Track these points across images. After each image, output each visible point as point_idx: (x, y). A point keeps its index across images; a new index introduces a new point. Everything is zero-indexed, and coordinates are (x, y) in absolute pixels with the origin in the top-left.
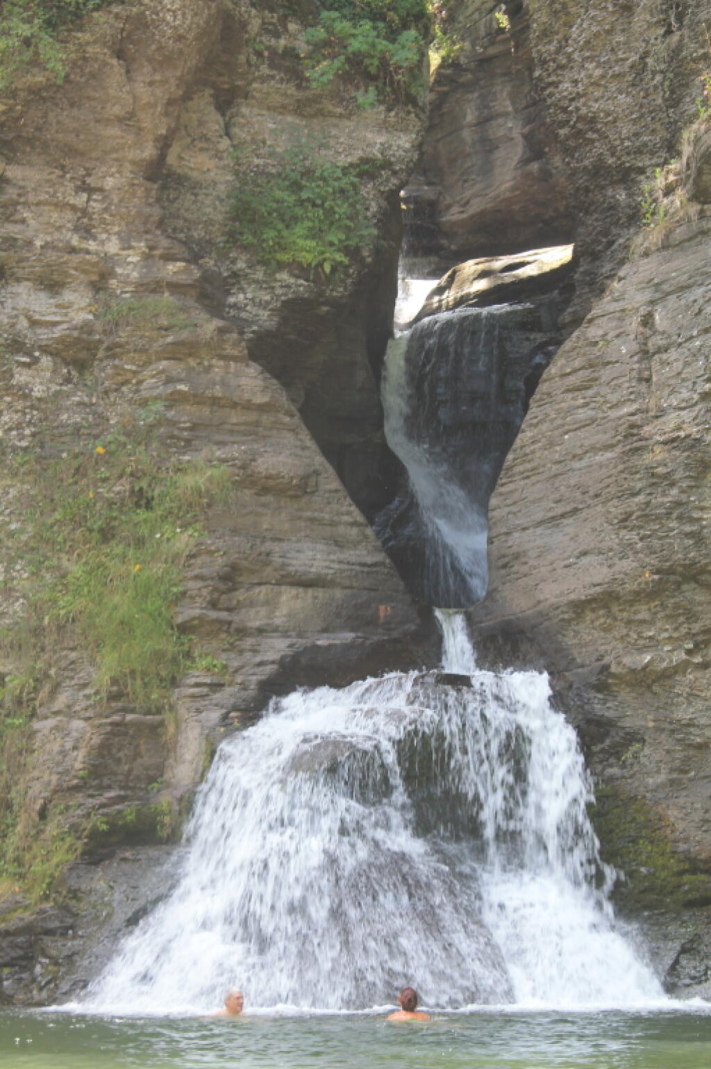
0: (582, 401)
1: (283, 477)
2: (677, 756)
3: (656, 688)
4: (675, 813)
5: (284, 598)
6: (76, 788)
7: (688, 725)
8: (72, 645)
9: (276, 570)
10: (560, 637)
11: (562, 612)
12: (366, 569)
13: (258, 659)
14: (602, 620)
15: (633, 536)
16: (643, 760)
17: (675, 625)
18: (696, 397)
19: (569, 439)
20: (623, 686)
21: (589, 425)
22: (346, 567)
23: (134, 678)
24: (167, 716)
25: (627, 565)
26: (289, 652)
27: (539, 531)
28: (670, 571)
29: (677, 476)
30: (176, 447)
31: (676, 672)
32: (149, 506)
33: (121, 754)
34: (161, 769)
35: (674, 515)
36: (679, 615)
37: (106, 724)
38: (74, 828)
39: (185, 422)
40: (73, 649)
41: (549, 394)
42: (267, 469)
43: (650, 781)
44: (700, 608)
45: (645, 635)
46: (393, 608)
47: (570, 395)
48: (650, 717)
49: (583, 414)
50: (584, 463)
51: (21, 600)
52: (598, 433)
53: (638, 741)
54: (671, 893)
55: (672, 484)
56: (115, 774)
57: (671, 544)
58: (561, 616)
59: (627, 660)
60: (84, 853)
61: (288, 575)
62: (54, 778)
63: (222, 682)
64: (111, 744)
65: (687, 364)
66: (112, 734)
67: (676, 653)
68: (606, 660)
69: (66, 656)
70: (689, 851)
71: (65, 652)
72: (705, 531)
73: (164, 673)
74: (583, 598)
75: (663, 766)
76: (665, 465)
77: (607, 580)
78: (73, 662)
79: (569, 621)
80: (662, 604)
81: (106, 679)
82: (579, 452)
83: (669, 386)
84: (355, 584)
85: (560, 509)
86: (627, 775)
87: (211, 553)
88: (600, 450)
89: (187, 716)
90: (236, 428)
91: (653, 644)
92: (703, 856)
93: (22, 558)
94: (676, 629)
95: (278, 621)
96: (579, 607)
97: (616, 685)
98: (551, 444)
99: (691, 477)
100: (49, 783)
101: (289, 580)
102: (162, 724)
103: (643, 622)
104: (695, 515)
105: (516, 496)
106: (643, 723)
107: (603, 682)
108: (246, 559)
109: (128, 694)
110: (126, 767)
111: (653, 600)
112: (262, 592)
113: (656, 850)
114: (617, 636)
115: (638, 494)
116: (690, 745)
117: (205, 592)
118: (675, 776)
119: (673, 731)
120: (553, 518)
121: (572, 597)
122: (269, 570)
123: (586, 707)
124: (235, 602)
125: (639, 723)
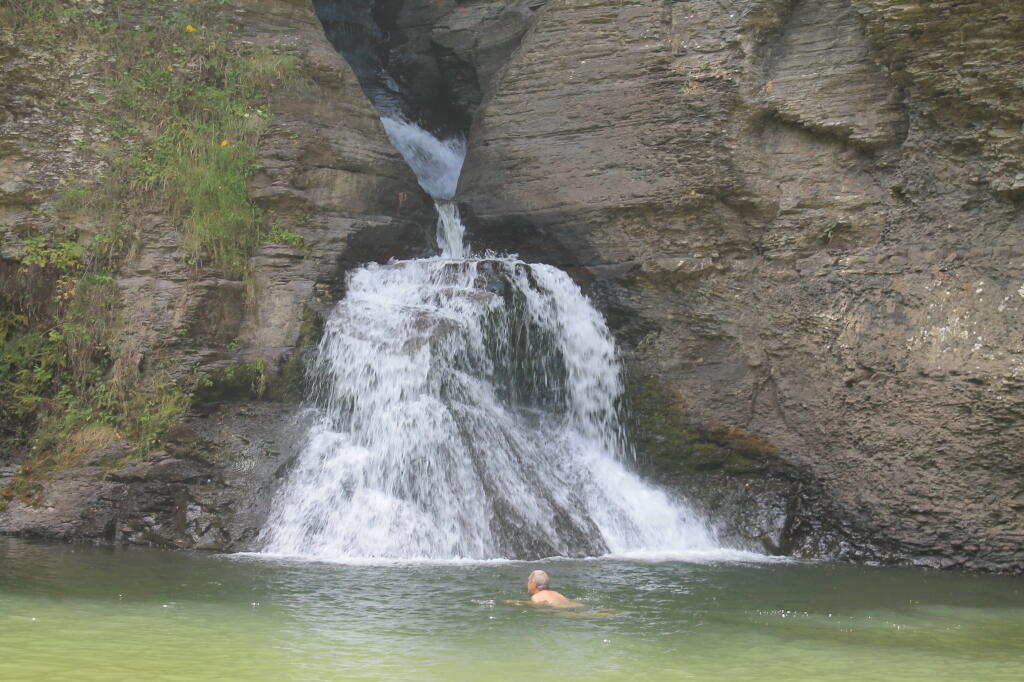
0: (602, 33)
1: (332, 70)
2: (691, 345)
3: (679, 287)
4: (685, 391)
5: (338, 181)
6: (175, 345)
7: (706, 320)
8: (156, 209)
9: (333, 155)
10: (588, 237)
11: (596, 216)
12: (392, 159)
13: (330, 236)
14: (636, 226)
15: (671, 158)
16: (657, 346)
17: (706, 237)
18: (723, 44)
19: (586, 65)
20: (647, 283)
21: (609, 55)
22: (379, 156)
23: (218, 246)
24: (247, 282)
25: (669, 182)
26: (352, 231)
27: (549, 141)
28: (711, 192)
29: (714, 110)
30: (232, 30)
31: (700, 276)
32: (220, 86)
33: (211, 315)
34: (236, 330)
35: (712, 144)
36: (711, 228)
37: (201, 287)
38: (181, 383)
39: (239, 8)
40: (156, 214)
41: (562, 22)
42: (319, 61)
43: (664, 364)
44: (726, 224)
45: (678, 243)
46: (408, 195)
47: (588, 27)
48: (670, 311)
49: (601, 45)
50: (602, 87)
51: (102, 163)
52: (619, 63)
53: (655, 330)
54: (685, 458)
55: (708, 117)
56: (205, 333)
57: (710, 169)
58: (594, 219)
59: (661, 263)
60: (194, 406)
61: (343, 161)
62: (153, 334)
63: (301, 255)
64: (205, 306)
65: (714, 14)
66: (207, 297)
67: (704, 260)
68: (637, 260)
69: (150, 220)
70: (700, 424)
71: (150, 216)
72: (734, 159)
73: (243, 243)
74: (622, 206)
75: (677, 352)
76: (701, 100)
77: (651, 193)
78: (157, 226)
79: (601, 224)
80: (697, 219)
81: (197, 245)
82: (598, 77)
83: (692, 31)
84: (385, 172)
85: (575, 125)
86: (642, 357)
87: (286, 135)
88: (620, 78)
89: (269, 284)
90: (275, 18)
91: (685, 250)
92: (713, 429)
93: (101, 122)
94: (706, 240)
95: (336, 202)
96: (613, 213)
97: (641, 282)
98: (564, 66)
99: (724, 112)
100: (147, 339)
101: (342, 165)
102: (243, 289)
103: (678, 231)
104: (727, 145)
105: (518, 107)
106: (663, 315)
107: (632, 277)
108: (314, 143)
109: (214, 260)
110: (214, 328)
111: (690, 214)
112: (323, 174)
113: (670, 421)
114: (648, 240)
115: (674, 121)
116: (702, 337)
117: (288, 171)
118: (687, 361)
119: (690, 324)
120: (569, 132)
121: (608, 204)
122: (327, 155)
123: (610, 298)
124: (307, 182)
125: (660, 315)
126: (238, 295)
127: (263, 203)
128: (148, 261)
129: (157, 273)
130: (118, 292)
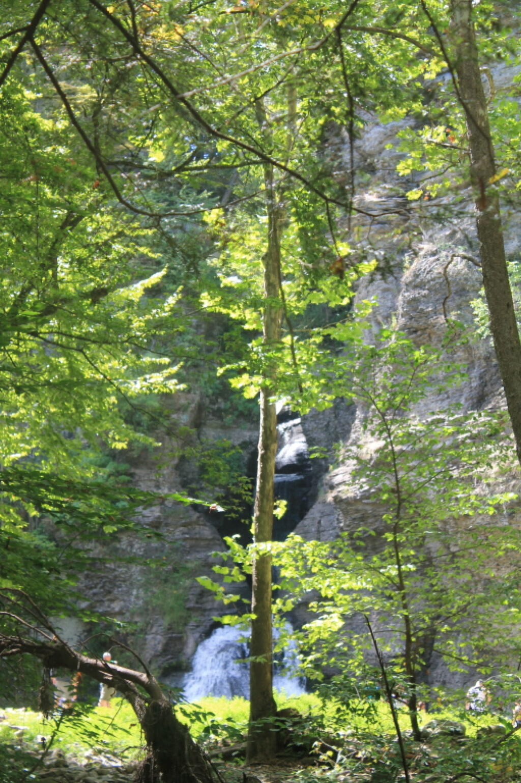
6: (159, 655)
23: (175, 624)
24: (184, 634)
30: (185, 554)
32: (178, 572)
33: (171, 646)
37: (167, 637)
39: (188, 546)
40: (157, 615)
51: (142, 600)
60: (163, 673)
62: (153, 652)
63: (199, 625)
64: (169, 643)
66: (169, 640)
69: (155, 617)
73: (183, 622)
78: (157, 619)
81: (167, 624)
89: (190, 635)
90: (202, 547)
93: (142, 588)
100: (151, 654)
102: (182, 637)
109: (173, 628)
110: (173, 649)
126: (180, 639)
127: (189, 609)
128: (154, 630)
129: (156, 633)
130: (145, 639)
